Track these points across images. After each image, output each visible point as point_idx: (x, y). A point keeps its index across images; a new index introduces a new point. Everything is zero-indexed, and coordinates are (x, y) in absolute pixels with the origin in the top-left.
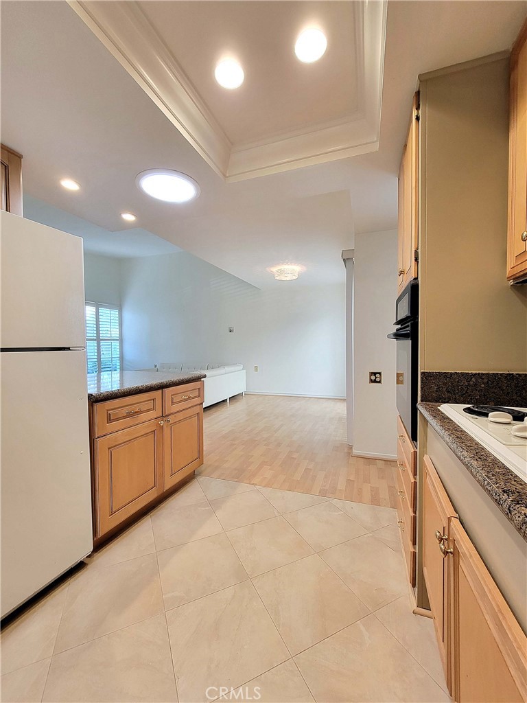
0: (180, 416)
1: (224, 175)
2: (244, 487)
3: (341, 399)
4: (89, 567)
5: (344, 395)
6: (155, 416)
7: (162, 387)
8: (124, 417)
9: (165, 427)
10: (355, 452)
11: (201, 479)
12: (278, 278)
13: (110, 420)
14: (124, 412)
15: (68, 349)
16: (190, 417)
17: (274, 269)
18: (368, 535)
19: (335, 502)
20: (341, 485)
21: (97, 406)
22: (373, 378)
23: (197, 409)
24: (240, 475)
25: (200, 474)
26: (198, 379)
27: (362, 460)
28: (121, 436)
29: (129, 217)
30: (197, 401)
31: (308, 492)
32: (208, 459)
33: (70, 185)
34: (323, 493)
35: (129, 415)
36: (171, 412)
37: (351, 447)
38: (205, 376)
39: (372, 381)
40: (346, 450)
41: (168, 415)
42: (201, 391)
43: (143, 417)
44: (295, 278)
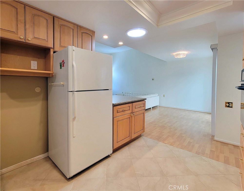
0: (138, 113)
1: (157, 26)
2: (161, 143)
3: (208, 113)
4: (111, 157)
5: (210, 111)
6: (130, 112)
7: (132, 102)
8: (121, 112)
9: (133, 116)
10: (216, 138)
11: (144, 137)
12: (176, 57)
13: (117, 112)
14: (121, 110)
15: (108, 90)
16: (141, 114)
17: (174, 54)
18: (222, 175)
19: (204, 158)
20: (208, 151)
21: (115, 107)
22: (228, 105)
23: (143, 111)
24: (159, 138)
25: (143, 135)
26: (143, 100)
27: (220, 143)
28: (120, 118)
29: (121, 43)
30: (143, 108)
31: (190, 151)
32: (146, 130)
33: (106, 37)
34: (198, 153)
35: (123, 111)
36: (135, 111)
37: (213, 136)
38: (146, 99)
39: (226, 106)
40: (210, 137)
41: (134, 113)
42: (144, 104)
43: (126, 112)
44: (184, 57)
